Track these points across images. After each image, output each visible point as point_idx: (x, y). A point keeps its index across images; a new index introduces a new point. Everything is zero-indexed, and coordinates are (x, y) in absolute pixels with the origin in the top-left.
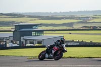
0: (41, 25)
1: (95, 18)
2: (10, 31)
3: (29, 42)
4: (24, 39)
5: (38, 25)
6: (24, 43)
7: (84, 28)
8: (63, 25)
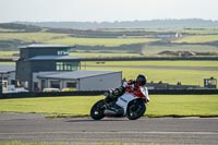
0: (75, 48)
1: (188, 34)
2: (11, 60)
3: (49, 84)
4: (38, 77)
5: (69, 48)
6: (39, 86)
7: (165, 56)
8: (122, 48)
